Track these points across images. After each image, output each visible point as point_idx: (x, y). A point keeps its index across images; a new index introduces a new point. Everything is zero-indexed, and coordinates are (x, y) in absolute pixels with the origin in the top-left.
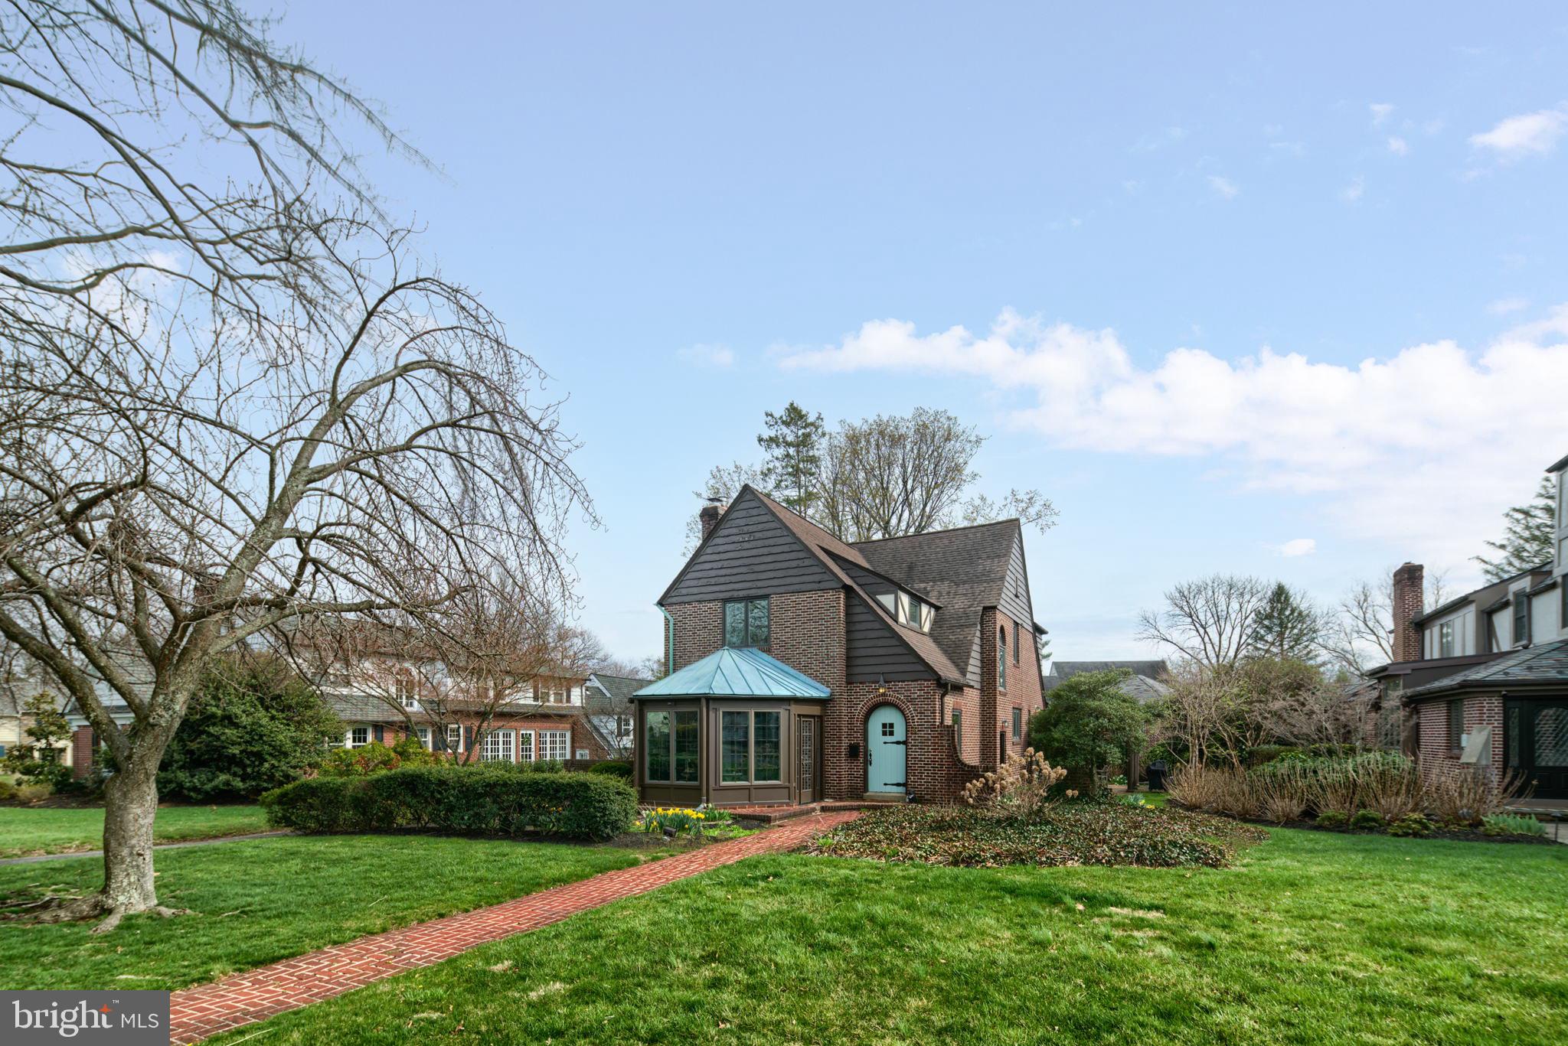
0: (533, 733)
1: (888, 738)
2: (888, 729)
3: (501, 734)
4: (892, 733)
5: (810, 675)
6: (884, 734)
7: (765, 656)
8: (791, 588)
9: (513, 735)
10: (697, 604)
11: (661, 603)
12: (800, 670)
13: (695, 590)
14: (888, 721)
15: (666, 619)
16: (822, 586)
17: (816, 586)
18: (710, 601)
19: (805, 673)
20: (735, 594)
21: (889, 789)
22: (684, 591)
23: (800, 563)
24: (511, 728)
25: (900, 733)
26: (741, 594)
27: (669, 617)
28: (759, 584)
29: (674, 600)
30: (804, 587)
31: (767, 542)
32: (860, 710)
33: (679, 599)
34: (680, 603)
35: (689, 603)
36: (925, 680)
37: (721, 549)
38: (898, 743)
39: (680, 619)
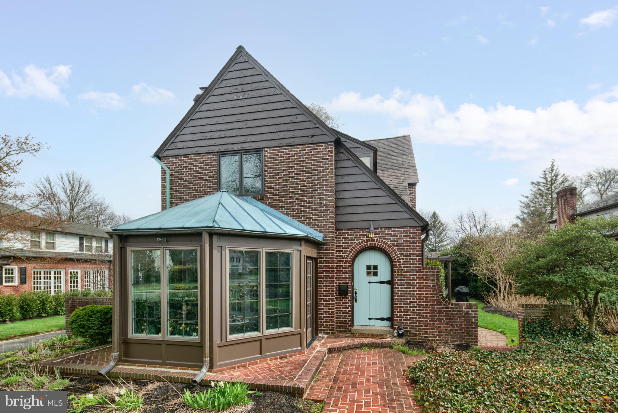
0: (79, 271)
1: (373, 279)
2: (372, 270)
3: (53, 273)
4: (375, 274)
5: (303, 222)
6: (369, 274)
7: (259, 203)
8: (284, 142)
9: (63, 273)
10: (192, 157)
11: (158, 156)
12: (293, 217)
13: (191, 144)
14: (372, 264)
15: (163, 170)
16: (315, 139)
17: (309, 140)
18: (206, 154)
19: (298, 219)
20: (230, 147)
21: (373, 322)
22: (180, 145)
23: (293, 119)
24: (61, 268)
25: (384, 273)
26: (236, 147)
27: (166, 169)
28: (254, 138)
29: (170, 153)
30: (296, 141)
31: (260, 100)
32: (348, 253)
33: (175, 152)
34: (176, 156)
35: (185, 156)
36: (411, 227)
37: (216, 106)
38: (382, 282)
39: (177, 170)
